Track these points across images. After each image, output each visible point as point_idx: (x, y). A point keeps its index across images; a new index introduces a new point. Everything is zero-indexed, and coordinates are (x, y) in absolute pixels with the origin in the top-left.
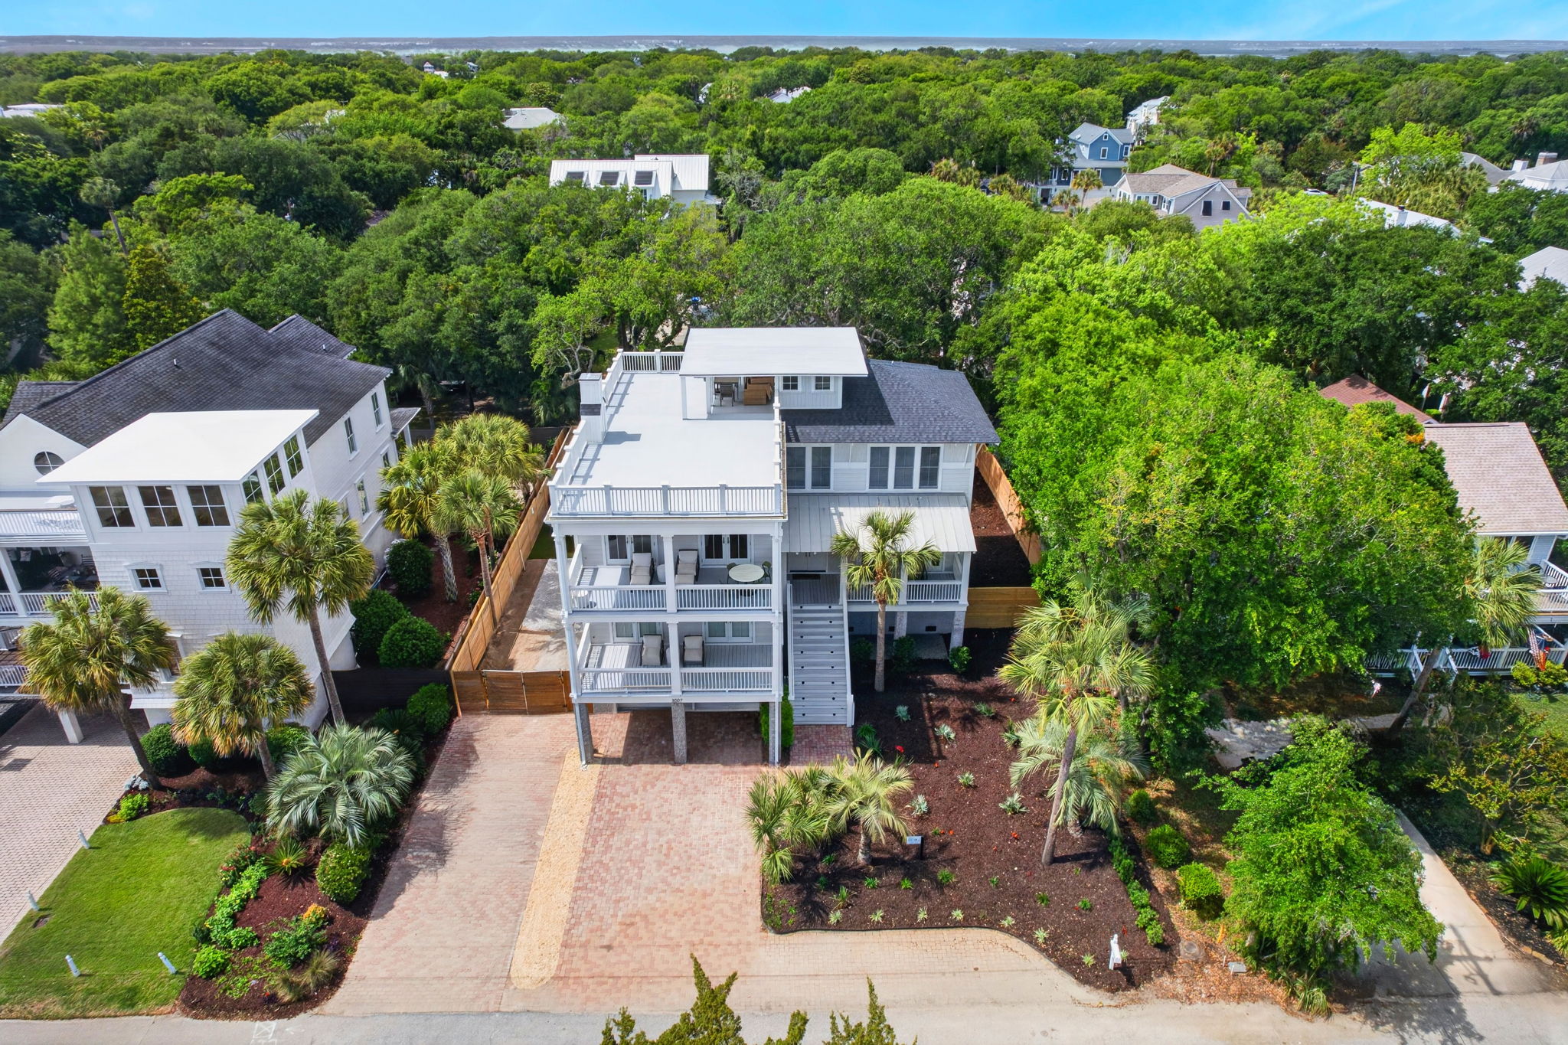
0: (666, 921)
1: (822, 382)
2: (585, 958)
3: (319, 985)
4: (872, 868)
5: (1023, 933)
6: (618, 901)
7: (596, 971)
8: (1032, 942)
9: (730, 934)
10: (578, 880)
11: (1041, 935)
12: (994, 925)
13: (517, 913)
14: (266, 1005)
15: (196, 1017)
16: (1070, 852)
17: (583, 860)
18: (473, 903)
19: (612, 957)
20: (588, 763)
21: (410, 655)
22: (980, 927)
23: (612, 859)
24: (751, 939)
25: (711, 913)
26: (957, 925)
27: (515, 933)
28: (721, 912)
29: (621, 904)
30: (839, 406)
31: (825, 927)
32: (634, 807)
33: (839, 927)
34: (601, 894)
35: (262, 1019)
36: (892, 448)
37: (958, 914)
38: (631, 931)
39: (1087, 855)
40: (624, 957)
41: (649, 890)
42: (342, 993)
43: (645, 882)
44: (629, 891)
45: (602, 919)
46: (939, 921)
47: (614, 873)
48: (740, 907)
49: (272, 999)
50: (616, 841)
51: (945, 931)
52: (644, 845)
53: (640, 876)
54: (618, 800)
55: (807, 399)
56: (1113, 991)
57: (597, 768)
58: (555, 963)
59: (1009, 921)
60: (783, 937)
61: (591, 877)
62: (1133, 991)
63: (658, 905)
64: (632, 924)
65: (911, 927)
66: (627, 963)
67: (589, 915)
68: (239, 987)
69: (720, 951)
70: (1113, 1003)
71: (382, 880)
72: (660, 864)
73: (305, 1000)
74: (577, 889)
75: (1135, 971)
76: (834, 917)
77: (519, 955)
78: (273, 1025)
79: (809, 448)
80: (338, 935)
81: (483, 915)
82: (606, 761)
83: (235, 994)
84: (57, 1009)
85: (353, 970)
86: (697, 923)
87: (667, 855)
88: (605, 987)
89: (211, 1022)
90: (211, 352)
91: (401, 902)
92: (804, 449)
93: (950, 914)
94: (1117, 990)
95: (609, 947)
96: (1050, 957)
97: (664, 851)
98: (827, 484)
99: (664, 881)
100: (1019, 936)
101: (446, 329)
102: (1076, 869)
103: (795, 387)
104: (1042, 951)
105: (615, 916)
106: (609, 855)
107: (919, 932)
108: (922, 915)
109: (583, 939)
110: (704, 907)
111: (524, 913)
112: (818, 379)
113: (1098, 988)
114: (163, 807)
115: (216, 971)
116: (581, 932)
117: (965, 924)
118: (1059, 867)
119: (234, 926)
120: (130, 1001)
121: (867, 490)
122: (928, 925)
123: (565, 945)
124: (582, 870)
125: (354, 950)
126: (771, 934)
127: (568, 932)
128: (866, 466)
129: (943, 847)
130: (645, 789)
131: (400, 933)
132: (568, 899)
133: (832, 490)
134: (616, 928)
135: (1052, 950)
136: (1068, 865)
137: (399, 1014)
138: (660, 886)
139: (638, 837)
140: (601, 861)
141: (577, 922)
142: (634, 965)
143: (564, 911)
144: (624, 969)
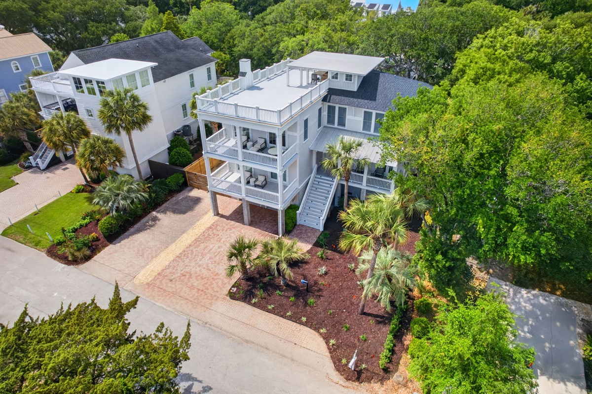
0: (196, 279)
1: (349, 77)
2: (161, 281)
3: (82, 259)
4: (285, 287)
5: (326, 339)
6: (186, 266)
7: (161, 287)
8: (327, 343)
9: (214, 292)
10: (181, 254)
11: (332, 342)
12: (317, 329)
13: (152, 258)
14: (64, 259)
15: (48, 256)
16: (374, 313)
17: (187, 248)
18: (143, 250)
19: (170, 284)
20: (215, 215)
21: (176, 161)
22: (310, 328)
23: (196, 251)
24: (220, 296)
25: (214, 282)
26: (301, 323)
27: (147, 264)
28: (217, 283)
29: (187, 268)
30: (355, 90)
31: (249, 303)
32: (218, 235)
33: (254, 305)
34: (183, 262)
35: (62, 263)
36: (374, 112)
37: (304, 319)
38: (183, 278)
39: (382, 317)
40: (173, 286)
41: (200, 266)
42: (87, 264)
43: (201, 262)
44: (193, 264)
45: (176, 270)
46: (295, 319)
47: (193, 256)
48: (226, 283)
49: (66, 258)
50: (203, 245)
51: (295, 324)
52: (211, 250)
53: (201, 260)
54: (214, 231)
55: (341, 84)
56: (348, 379)
57: (217, 218)
58: (150, 279)
59: (323, 331)
60: (232, 300)
61: (184, 255)
62: (357, 383)
63: (198, 272)
64: (185, 275)
65: (282, 316)
66: (172, 288)
67: (174, 267)
68: (62, 250)
69: (206, 297)
70: (344, 384)
71: (123, 233)
72: (211, 258)
73: (75, 261)
74: (178, 257)
75: (363, 376)
76: (254, 301)
77: (142, 272)
78: (63, 265)
79: (337, 106)
80: (98, 245)
81: (142, 255)
82: (222, 216)
83: (59, 253)
84: (21, 240)
85: (95, 257)
86: (206, 284)
87: (215, 256)
88: (159, 293)
89: (50, 258)
90: (154, 44)
91: (123, 242)
92: (335, 107)
93: (301, 318)
94: (349, 380)
95: (171, 281)
96: (330, 353)
97: (216, 254)
98: (344, 125)
99: (207, 264)
100: (324, 339)
101: (255, 50)
102: (372, 321)
103: (337, 78)
104: (329, 349)
105: (181, 271)
106: (196, 249)
107: (284, 320)
108: (289, 314)
109: (166, 274)
110: (213, 279)
111: (154, 259)
112: (347, 75)
113: (342, 375)
114: (86, 192)
115: (60, 243)
116: (167, 272)
117: (306, 324)
118: (364, 317)
119: (73, 232)
120: (37, 244)
121: (361, 131)
122: (290, 318)
123: (159, 274)
124: (184, 251)
125: (99, 252)
126: (228, 298)
127: (163, 270)
128: (361, 119)
129: (320, 290)
130: (226, 231)
131: (116, 251)
132: (172, 259)
133: (346, 128)
134: (179, 275)
135: (332, 350)
136: (370, 318)
137: (95, 277)
138: (204, 266)
139: (211, 246)
140: (192, 251)
141: (168, 268)
142: (174, 290)
143: (167, 263)
144: (170, 290)
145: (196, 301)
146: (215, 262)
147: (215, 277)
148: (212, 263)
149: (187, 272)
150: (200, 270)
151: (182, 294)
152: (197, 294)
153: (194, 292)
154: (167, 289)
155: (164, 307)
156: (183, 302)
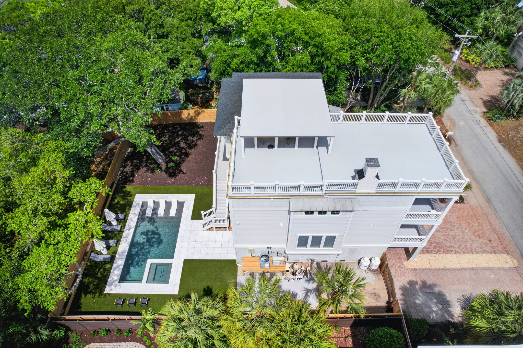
0: (473, 227)
2: (497, 246)
6: (472, 241)
7: (500, 243)
9: (469, 211)
10: (468, 253)
17: (460, 253)
19: (493, 240)
23: (455, 244)
25: (464, 215)
29: (472, 239)
32: (430, 241)
34: (471, 245)
38: (481, 236)
40: (491, 236)
41: (464, 232)
43: (460, 234)
44: (466, 238)
45: (481, 244)
47: (461, 243)
48: (458, 208)
50: (448, 244)
52: (445, 235)
53: (459, 235)
54: (430, 246)
58: (504, 255)
61: (466, 249)
63: (468, 229)
64: (478, 235)
66: (493, 236)
67: (481, 248)
69: (476, 213)
72: (451, 230)
74: (473, 253)
77: (506, 266)
86: (469, 219)
87: (447, 228)
88: (504, 240)
95: (490, 241)
97: (446, 229)
99: (457, 228)
105: (478, 241)
106: (454, 245)
109: (491, 248)
110: (463, 217)
116: (488, 249)
123: (495, 253)
124: (464, 253)
127: (490, 253)
132: (478, 255)
134: (482, 239)
138: (460, 229)
139: (442, 238)
140: (458, 248)
141: (486, 250)
142: (492, 233)
143: (484, 255)
144: (495, 236)
145: (484, 216)
146: (451, 225)
147: (461, 217)
148: (454, 226)
149: (475, 235)
150: (466, 229)
151: (489, 227)
152: (481, 219)
153: (481, 221)
154: (497, 238)
155: (505, 229)
156: (492, 222)
